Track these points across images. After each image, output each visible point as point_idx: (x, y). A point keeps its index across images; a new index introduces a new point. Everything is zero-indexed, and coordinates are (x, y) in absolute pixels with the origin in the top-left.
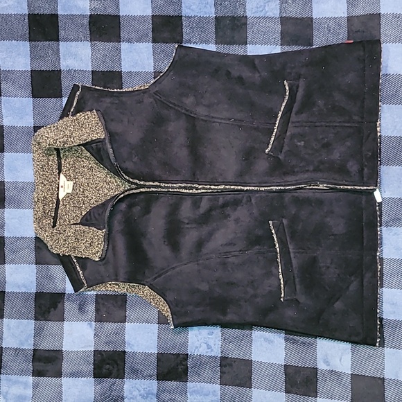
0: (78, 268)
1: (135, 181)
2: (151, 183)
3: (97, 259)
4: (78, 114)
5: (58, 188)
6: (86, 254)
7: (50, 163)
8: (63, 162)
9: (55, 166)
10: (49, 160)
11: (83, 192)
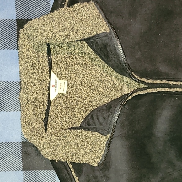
0: (74, 174)
1: (143, 79)
2: (159, 82)
3: (96, 165)
4: (76, 5)
5: (49, 88)
6: (84, 160)
7: (41, 60)
8: (53, 59)
9: (46, 64)
10: (39, 57)
11: (76, 92)
